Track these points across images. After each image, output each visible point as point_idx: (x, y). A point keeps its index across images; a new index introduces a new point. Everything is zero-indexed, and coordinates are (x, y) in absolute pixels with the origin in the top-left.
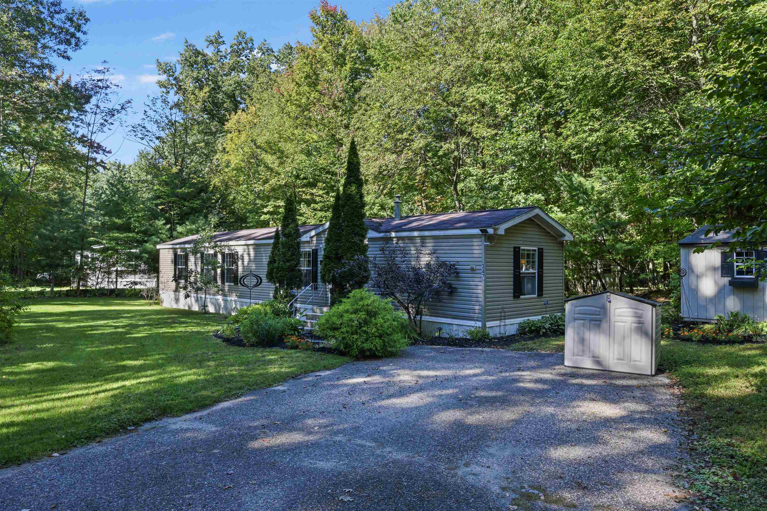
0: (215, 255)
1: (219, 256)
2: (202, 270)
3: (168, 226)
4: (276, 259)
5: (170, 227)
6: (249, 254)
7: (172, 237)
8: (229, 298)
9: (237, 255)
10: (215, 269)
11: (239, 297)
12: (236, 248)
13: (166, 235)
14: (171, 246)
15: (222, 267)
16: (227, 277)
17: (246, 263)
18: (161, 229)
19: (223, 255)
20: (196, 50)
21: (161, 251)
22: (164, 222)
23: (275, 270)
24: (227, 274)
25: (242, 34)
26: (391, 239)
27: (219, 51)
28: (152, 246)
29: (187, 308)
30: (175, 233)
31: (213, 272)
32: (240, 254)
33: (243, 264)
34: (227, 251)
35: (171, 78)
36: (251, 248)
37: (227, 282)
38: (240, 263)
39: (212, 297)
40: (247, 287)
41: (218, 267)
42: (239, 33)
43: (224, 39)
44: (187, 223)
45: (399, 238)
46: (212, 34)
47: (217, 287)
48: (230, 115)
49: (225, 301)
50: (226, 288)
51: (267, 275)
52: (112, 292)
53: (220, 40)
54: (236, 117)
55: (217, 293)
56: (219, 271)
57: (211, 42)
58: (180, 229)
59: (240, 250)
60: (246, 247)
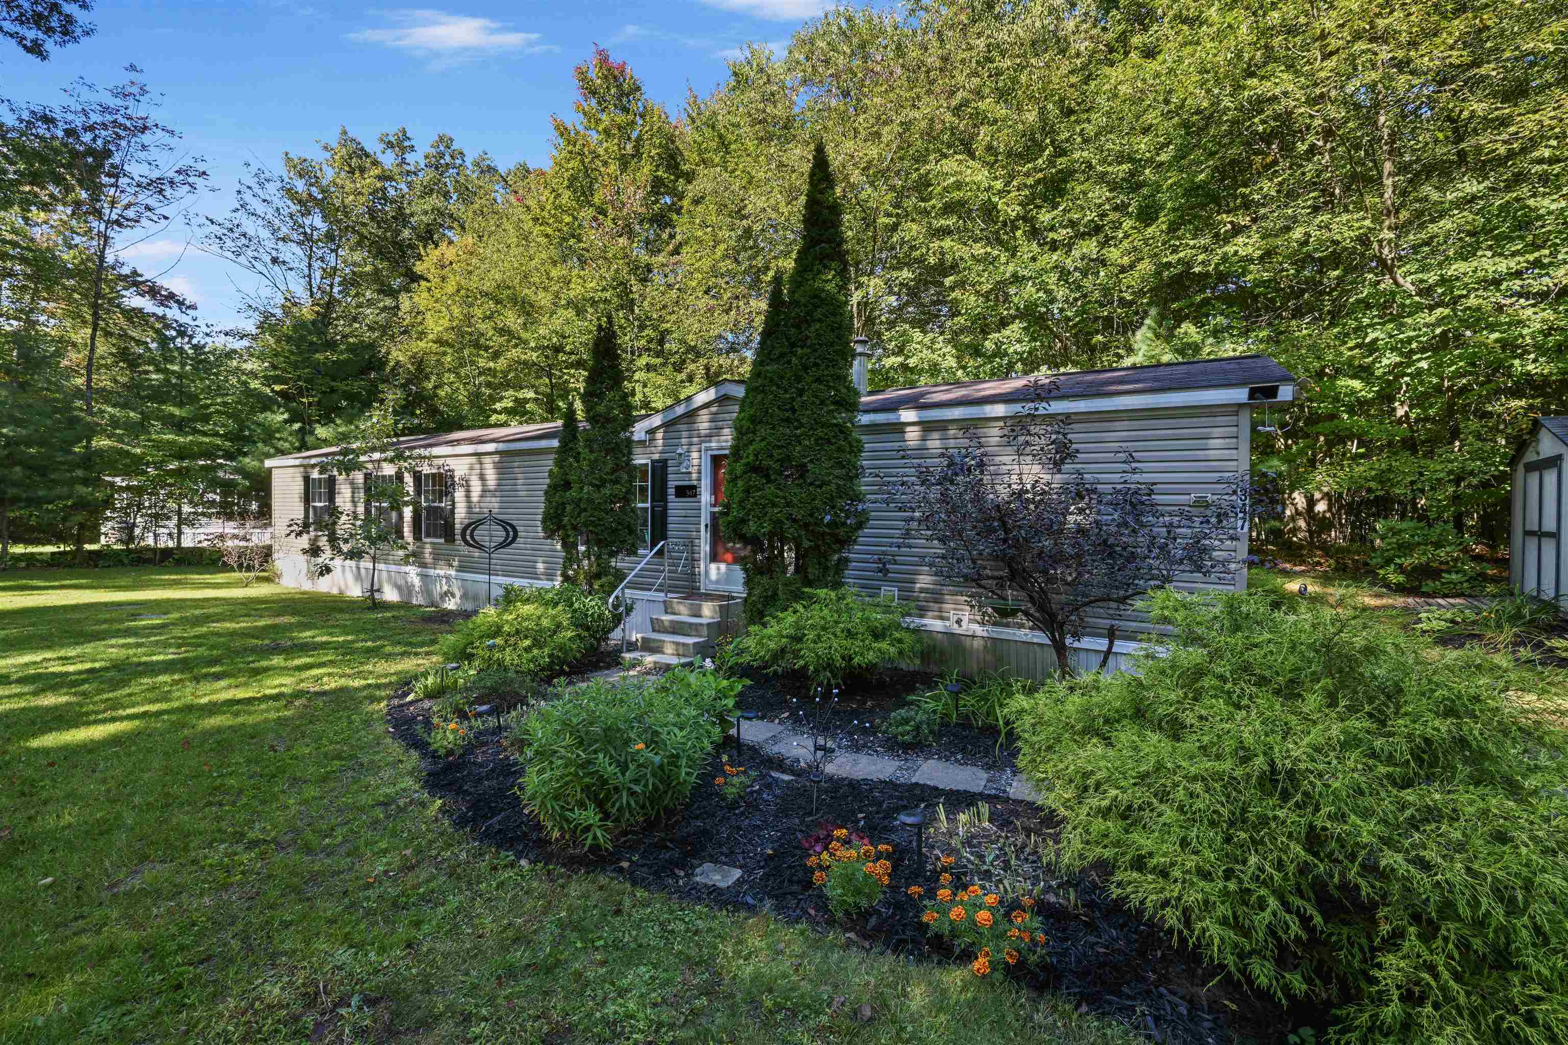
0: (399, 477)
1: (408, 479)
2: (367, 511)
3: (297, 426)
4: (572, 478)
5: (300, 429)
6: (482, 477)
7: (303, 446)
8: (431, 572)
9: (452, 477)
10: (397, 507)
11: (461, 569)
12: (449, 461)
13: (292, 444)
14: (297, 462)
15: (416, 504)
16: (428, 526)
17: (475, 496)
18: (278, 430)
19: (417, 477)
20: (362, 149)
21: (274, 472)
22: (286, 416)
23: (569, 508)
24: (428, 518)
25: (445, 141)
26: (899, 428)
27: (404, 161)
28: (255, 463)
29: (335, 591)
30: (310, 439)
31: (394, 515)
32: (458, 474)
33: (468, 496)
34: (426, 470)
35: (313, 189)
36: (488, 462)
37: (428, 535)
38: (459, 495)
39: (393, 568)
40: (480, 547)
41: (406, 504)
42: (441, 139)
43: (413, 143)
44: (338, 421)
45: (927, 427)
46: (392, 130)
47: (403, 547)
48: (425, 247)
49: (424, 577)
50: (428, 550)
51: (544, 521)
52: (166, 553)
53: (406, 144)
54: (437, 252)
55: (405, 561)
56: (408, 512)
57: (390, 145)
58: (321, 432)
59: (460, 468)
60: (473, 460)
